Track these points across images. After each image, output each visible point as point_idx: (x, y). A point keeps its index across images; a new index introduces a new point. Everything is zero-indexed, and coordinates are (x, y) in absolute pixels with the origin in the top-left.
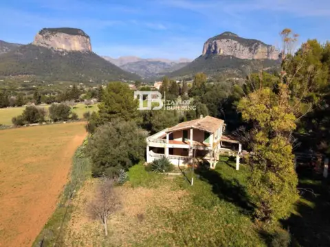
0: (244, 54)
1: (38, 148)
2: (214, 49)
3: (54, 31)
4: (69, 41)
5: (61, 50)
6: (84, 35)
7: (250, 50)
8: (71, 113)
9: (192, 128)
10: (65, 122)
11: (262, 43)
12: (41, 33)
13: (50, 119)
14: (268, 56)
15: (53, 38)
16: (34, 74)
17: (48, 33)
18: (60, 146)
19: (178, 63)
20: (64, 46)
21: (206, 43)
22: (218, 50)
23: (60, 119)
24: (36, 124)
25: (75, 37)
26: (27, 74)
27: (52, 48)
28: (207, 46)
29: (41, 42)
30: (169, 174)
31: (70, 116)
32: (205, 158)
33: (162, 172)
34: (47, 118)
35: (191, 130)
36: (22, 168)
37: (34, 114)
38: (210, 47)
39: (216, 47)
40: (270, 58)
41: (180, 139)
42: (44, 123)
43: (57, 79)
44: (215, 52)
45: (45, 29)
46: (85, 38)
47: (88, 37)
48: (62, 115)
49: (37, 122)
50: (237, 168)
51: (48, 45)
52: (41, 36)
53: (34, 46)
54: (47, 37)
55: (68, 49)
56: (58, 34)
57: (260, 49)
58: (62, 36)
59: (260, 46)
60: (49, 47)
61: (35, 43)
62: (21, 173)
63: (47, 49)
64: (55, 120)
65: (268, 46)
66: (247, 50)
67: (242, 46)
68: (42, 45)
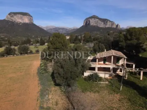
0: (102, 25)
1: (15, 68)
2: (88, 22)
3: (15, 14)
4: (23, 18)
5: (19, 22)
6: (29, 15)
7: (104, 23)
8: (29, 50)
9: (113, 55)
10: (26, 55)
11: (109, 20)
12: (9, 14)
13: (18, 53)
14: (112, 26)
15: (15, 17)
16: (6, 33)
17: (13, 15)
18: (27, 67)
19: (72, 29)
20: (20, 21)
21: (85, 20)
22: (90, 23)
23: (24, 53)
24: (11, 56)
25: (25, 17)
26: (2, 33)
27: (15, 21)
28: (85, 22)
29: (9, 18)
30: (101, 83)
31: (29, 52)
32: (117, 73)
33: (97, 82)
34: (17, 53)
35: (112, 57)
36: (8, 81)
37: (10, 50)
38: (87, 22)
39: (89, 22)
40: (113, 27)
41: (102, 62)
42: (15, 55)
43: (17, 35)
44: (89, 24)
45: (11, 13)
46: (30, 17)
47: (31, 17)
48: (24, 51)
49: (11, 55)
50: (141, 79)
51: (12, 20)
52: (9, 16)
53: (6, 20)
54: (12, 16)
55: (22, 22)
56: (17, 15)
57: (108, 23)
58: (19, 16)
59: (108, 22)
60: (13, 21)
61: (7, 19)
62: (8, 84)
63: (12, 22)
64: (21, 54)
65: (112, 22)
66: (103, 23)
67: (100, 22)
68: (10, 20)
